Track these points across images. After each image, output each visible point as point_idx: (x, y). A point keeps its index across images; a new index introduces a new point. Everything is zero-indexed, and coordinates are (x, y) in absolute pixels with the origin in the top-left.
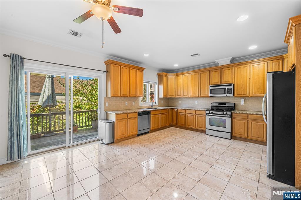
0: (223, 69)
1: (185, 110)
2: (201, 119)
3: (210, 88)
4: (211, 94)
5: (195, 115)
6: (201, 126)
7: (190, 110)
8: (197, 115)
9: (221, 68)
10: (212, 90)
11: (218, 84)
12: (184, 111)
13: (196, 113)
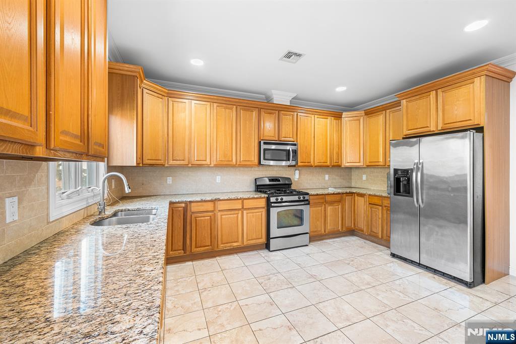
0: (282, 112)
1: (214, 201)
2: (254, 219)
3: (263, 147)
4: (265, 159)
5: (240, 212)
6: (254, 236)
7: (230, 200)
8: (245, 212)
9: (279, 109)
10: (266, 152)
11: (274, 139)
12: (210, 206)
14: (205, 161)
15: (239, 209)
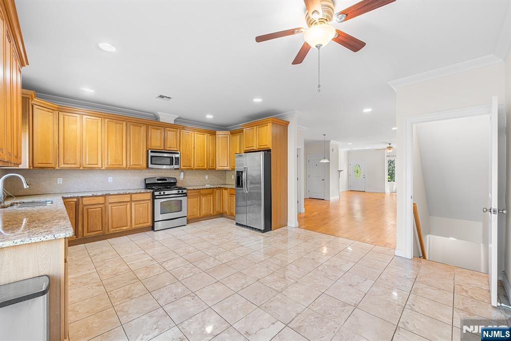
0: (168, 129)
1: (105, 196)
2: (141, 209)
3: (150, 154)
4: (151, 164)
5: (129, 204)
6: (141, 221)
7: (120, 194)
8: (133, 203)
9: (164, 126)
10: (153, 158)
11: (161, 148)
12: (101, 200)
13: (133, 200)
14: (97, 164)
15: (128, 202)
